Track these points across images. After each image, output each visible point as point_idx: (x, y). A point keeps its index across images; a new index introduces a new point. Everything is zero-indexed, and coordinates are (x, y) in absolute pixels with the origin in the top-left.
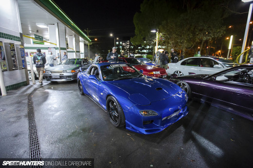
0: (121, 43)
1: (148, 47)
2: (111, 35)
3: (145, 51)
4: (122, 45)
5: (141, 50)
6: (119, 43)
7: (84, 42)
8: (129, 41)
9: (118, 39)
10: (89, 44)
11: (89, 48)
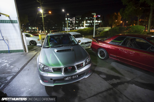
0: (69, 19)
1: (88, 22)
2: (63, 10)
8: (74, 17)
9: (68, 14)
10: (43, 16)
11: (43, 21)
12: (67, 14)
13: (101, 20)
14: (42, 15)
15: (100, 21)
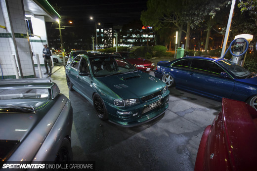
0: (102, 30)
1: (134, 36)
2: (91, 18)
3: (130, 40)
4: (103, 33)
5: (126, 39)
6: (100, 30)
7: (46, 17)
8: (111, 28)
9: (99, 24)
10: (60, 28)
11: (60, 35)
12: (97, 24)
13: (153, 35)
14: (59, 26)
15: (151, 36)
